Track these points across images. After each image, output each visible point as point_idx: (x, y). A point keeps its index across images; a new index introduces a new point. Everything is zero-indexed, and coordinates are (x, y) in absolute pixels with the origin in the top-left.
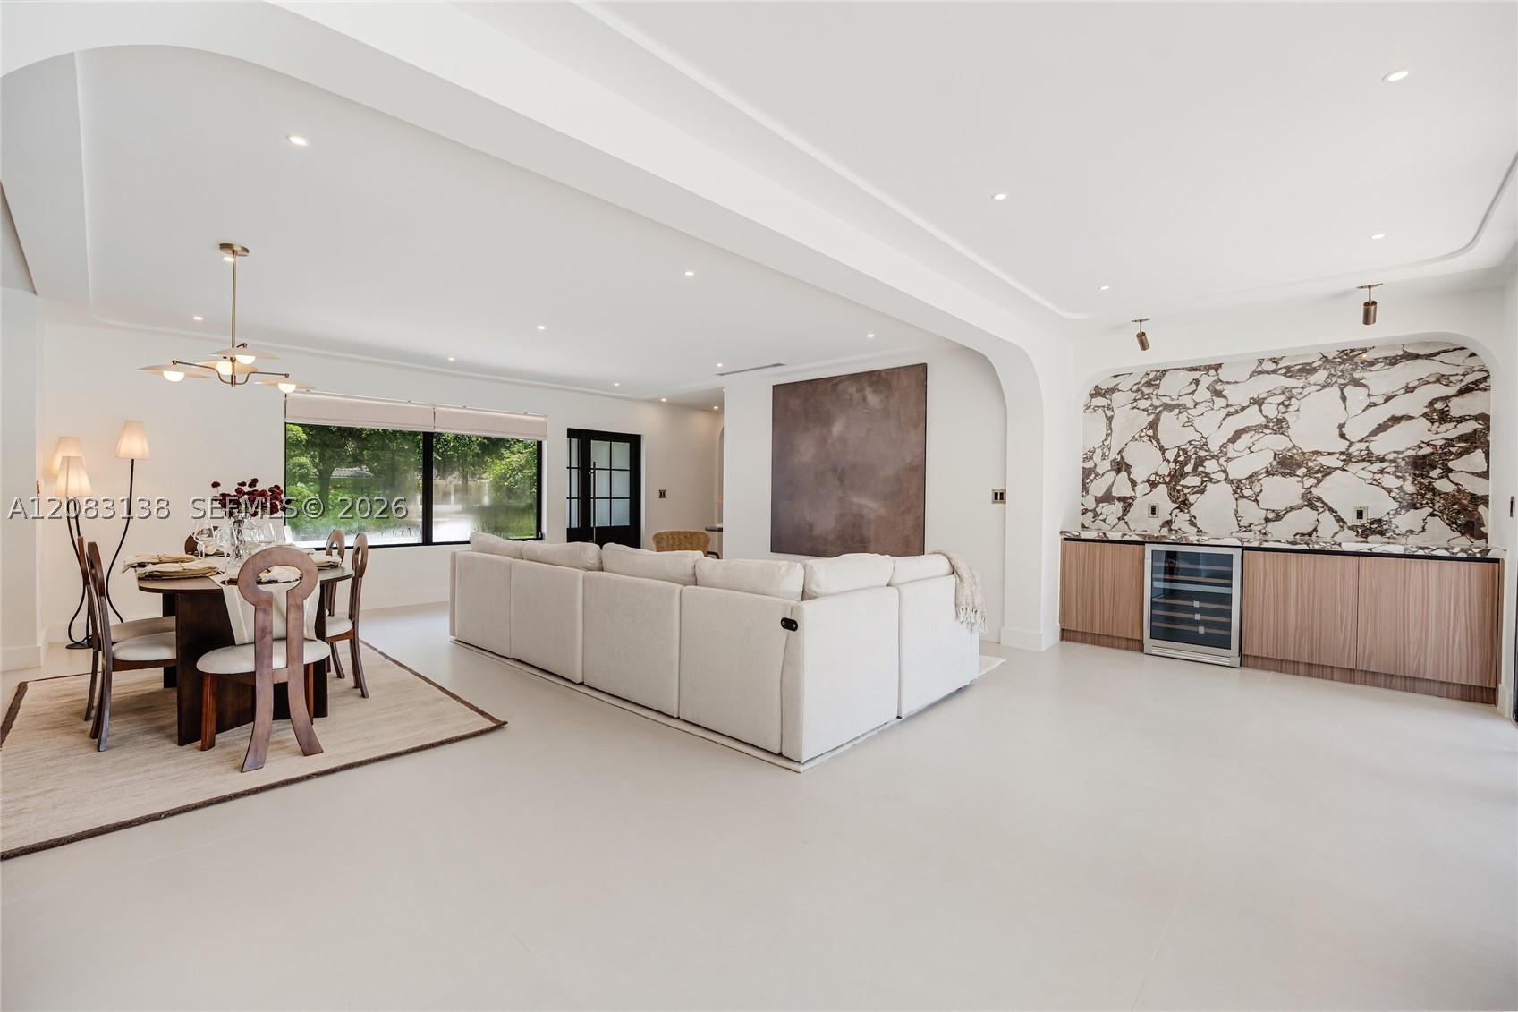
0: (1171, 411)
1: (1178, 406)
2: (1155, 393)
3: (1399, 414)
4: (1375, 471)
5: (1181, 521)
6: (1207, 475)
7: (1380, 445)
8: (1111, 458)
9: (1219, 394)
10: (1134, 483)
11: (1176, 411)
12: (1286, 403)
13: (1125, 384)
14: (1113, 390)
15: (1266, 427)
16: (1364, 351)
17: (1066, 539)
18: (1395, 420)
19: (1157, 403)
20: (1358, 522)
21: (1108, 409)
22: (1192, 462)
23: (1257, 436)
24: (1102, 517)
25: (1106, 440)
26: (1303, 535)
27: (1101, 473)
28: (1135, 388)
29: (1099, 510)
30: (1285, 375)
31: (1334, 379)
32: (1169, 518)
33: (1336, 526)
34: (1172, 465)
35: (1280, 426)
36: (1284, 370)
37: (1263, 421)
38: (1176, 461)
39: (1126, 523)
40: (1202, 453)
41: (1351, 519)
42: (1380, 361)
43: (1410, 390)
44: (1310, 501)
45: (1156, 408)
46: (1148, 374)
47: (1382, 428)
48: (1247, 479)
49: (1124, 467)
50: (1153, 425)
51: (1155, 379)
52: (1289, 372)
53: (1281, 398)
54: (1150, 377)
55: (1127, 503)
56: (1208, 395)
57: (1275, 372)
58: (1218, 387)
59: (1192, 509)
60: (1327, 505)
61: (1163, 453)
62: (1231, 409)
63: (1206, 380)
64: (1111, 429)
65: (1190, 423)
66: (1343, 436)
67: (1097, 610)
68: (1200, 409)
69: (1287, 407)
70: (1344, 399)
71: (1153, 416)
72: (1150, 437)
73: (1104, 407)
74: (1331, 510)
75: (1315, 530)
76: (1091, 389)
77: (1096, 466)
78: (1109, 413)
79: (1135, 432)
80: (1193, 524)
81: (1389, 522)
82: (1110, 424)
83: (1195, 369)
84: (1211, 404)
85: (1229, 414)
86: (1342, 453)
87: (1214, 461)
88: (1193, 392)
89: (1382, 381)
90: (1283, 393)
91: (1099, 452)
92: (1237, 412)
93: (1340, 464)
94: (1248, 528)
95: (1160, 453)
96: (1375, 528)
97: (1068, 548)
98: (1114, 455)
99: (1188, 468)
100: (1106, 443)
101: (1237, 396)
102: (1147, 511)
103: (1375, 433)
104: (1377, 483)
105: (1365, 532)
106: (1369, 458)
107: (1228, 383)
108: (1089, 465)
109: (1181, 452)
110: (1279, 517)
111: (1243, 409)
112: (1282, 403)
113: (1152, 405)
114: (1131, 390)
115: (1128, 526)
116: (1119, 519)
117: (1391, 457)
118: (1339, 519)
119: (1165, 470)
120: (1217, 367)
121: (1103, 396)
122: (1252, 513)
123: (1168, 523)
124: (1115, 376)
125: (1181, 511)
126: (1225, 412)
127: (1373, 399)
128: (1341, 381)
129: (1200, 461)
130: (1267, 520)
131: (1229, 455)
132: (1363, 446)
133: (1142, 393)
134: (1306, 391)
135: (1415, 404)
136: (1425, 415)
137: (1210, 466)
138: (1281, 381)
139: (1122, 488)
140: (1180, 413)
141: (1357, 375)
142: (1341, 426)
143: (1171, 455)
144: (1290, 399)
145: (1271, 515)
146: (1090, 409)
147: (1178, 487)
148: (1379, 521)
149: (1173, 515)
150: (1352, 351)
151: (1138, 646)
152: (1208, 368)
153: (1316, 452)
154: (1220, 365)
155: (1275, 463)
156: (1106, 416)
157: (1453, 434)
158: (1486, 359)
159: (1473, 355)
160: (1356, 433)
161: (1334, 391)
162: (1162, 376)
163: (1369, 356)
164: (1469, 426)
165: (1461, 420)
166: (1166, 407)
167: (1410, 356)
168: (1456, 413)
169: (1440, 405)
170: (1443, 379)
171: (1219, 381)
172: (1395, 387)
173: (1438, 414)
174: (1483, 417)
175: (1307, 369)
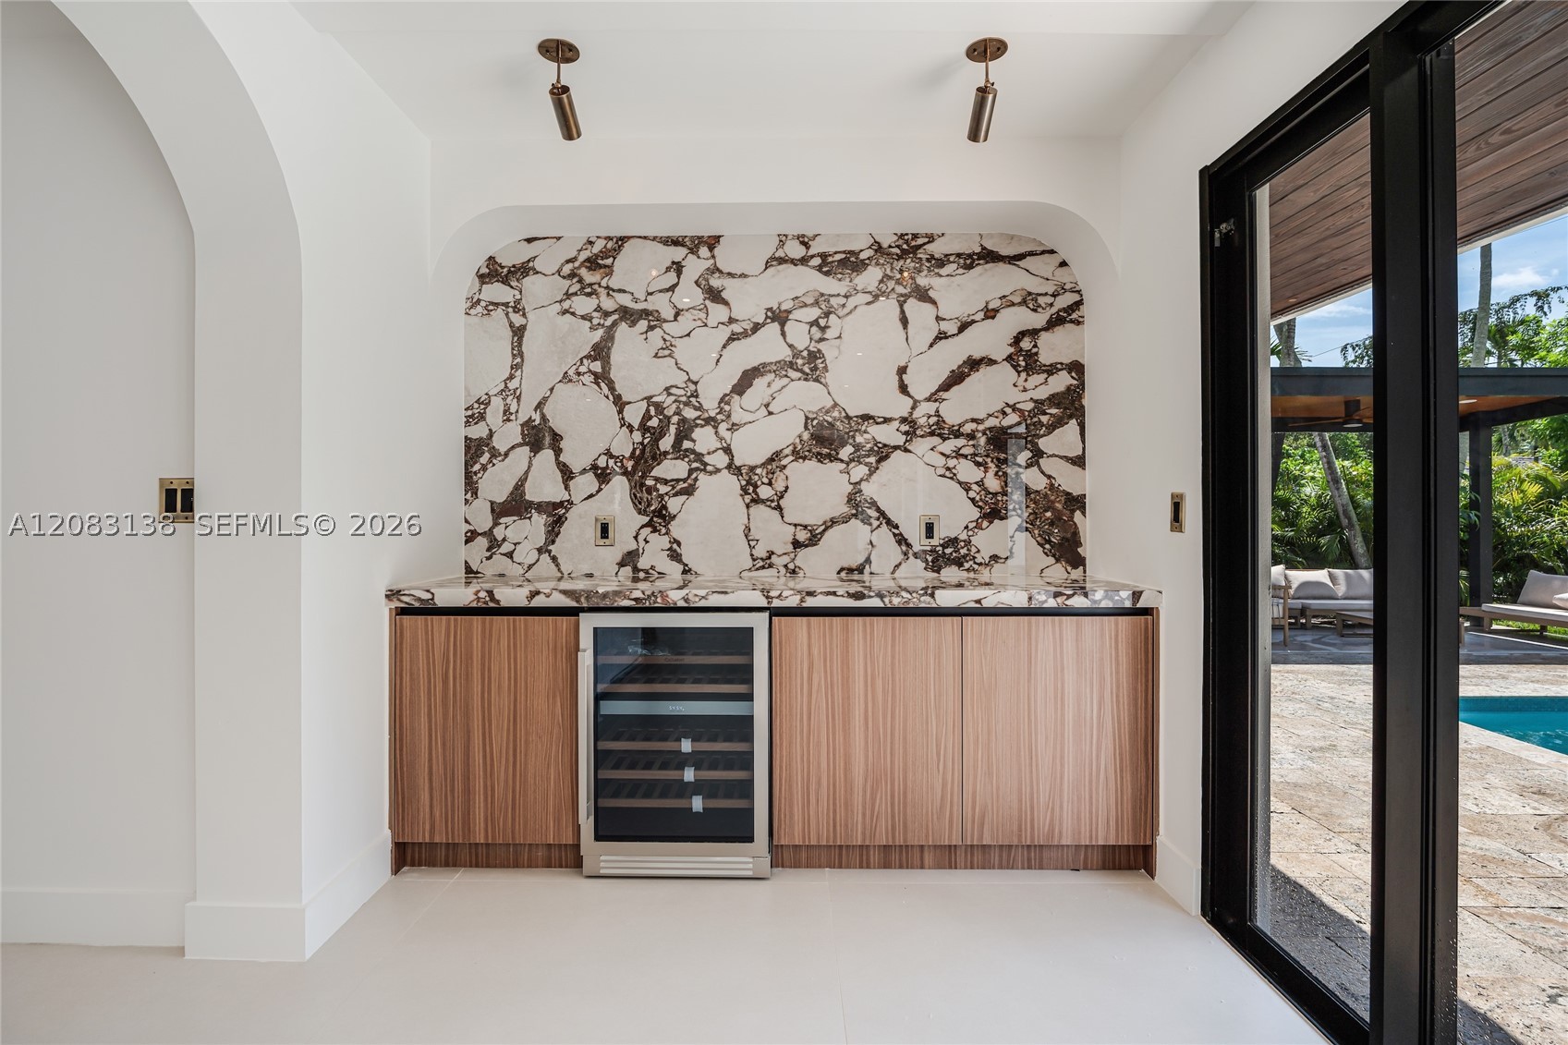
0: (633, 324)
1: (646, 313)
2: (604, 283)
3: (977, 355)
4: (948, 453)
5: (654, 553)
6: (699, 457)
7: (956, 408)
8: (523, 418)
9: (715, 296)
10: (567, 474)
11: (643, 324)
12: (823, 323)
13: (549, 259)
14: (524, 270)
15: (791, 365)
16: (931, 238)
17: (403, 612)
18: (974, 364)
19: (608, 304)
20: (927, 545)
21: (516, 310)
22: (673, 429)
23: (779, 383)
24: (506, 548)
25: (511, 377)
26: (850, 571)
27: (503, 450)
28: (567, 269)
29: (499, 533)
30: (819, 268)
31: (891, 284)
32: (633, 546)
33: (895, 552)
34: (637, 436)
35: (811, 365)
36: (817, 261)
37: (785, 354)
38: (644, 428)
39: (554, 559)
40: (690, 413)
41: (918, 541)
42: (952, 259)
43: (990, 314)
44: (857, 506)
45: (607, 314)
46: (591, 243)
47: (956, 379)
48: (763, 465)
49: (547, 440)
50: (601, 352)
51: (605, 253)
52: (827, 265)
53: (814, 313)
54: (596, 249)
55: (556, 515)
56: (697, 296)
57: (804, 261)
58: (716, 282)
59: (673, 526)
60: (882, 514)
61: (620, 412)
62: (737, 328)
63: (695, 266)
64: (521, 354)
65: (667, 350)
66: (904, 389)
67: (479, 785)
68: (686, 322)
69: (823, 329)
70: (904, 321)
71: (600, 332)
72: (595, 374)
73: (506, 305)
74: (889, 522)
75: (868, 561)
76: (480, 262)
77: (491, 434)
78: (518, 320)
79: (568, 364)
80: (675, 556)
81: (968, 543)
82: (520, 345)
83: (676, 242)
84: (703, 315)
85: (733, 338)
86: (904, 420)
87: (709, 430)
88: (672, 288)
89: (957, 295)
90: (816, 303)
91: (497, 403)
92: (745, 334)
93: (900, 440)
94: (767, 562)
95: (614, 409)
96: (948, 555)
97: (407, 634)
98: (527, 411)
99: (666, 443)
100: (512, 385)
101: (748, 301)
102: (592, 532)
103: (946, 386)
104: (950, 474)
105: (937, 561)
106: (940, 430)
107: (729, 274)
108: (478, 431)
109: (652, 409)
110: (814, 540)
111: (756, 327)
112: (815, 323)
113: (598, 309)
114: (559, 272)
115: (558, 565)
116: (540, 551)
117: (968, 428)
118: (901, 540)
119: (624, 445)
120: (713, 242)
121: (505, 281)
122: (773, 532)
123: (630, 559)
124: (529, 241)
125: (655, 530)
126: (725, 333)
127: (944, 326)
128: (900, 289)
129: (685, 431)
130: (797, 544)
131: (735, 419)
132: (929, 408)
133: (581, 281)
134: (851, 302)
135: (992, 339)
136: (1009, 358)
137: (704, 439)
138: (809, 280)
139: (545, 486)
140: (651, 328)
141: (922, 281)
142: (902, 371)
143: (634, 415)
144: (827, 315)
145: (803, 536)
146: (479, 309)
147: (650, 482)
148: (953, 542)
149: (641, 538)
150: (915, 236)
151: (569, 859)
152: (695, 244)
153: (866, 418)
154: (717, 239)
155: (806, 436)
156: (511, 325)
157: (1042, 393)
158: (1079, 273)
159: (1063, 264)
160: (922, 384)
161: (888, 307)
162: (618, 249)
163: (937, 249)
164: (1061, 382)
165: (1051, 370)
166: (628, 315)
167: (990, 256)
168: (1045, 358)
169: (1026, 344)
170: (1029, 300)
171: (715, 270)
172: (972, 307)
173: (1024, 359)
174: (1077, 368)
175: (851, 263)
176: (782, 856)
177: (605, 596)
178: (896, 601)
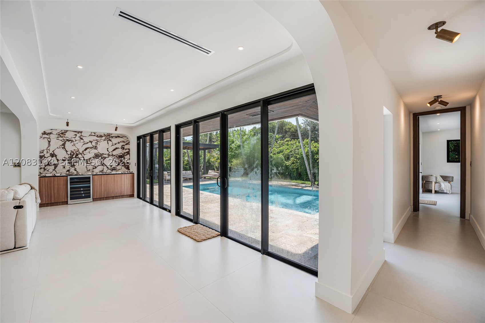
0: (69, 141)
1: (71, 140)
2: (64, 136)
3: (117, 147)
4: (113, 158)
5: (72, 170)
6: (79, 158)
7: (114, 153)
8: (50, 153)
9: (82, 139)
10: (58, 160)
11: (70, 142)
12: (97, 143)
13: (55, 132)
14: (51, 133)
15: (93, 147)
16: (112, 134)
17: (40, 177)
18: (117, 148)
19: (65, 139)
20: (111, 168)
21: (49, 138)
23: (91, 150)
24: (47, 170)
25: (48, 147)
26: (101, 171)
27: (46, 157)
28: (58, 134)
29: (46, 168)
30: (97, 137)
31: (106, 139)
32: (69, 169)
34: (69, 156)
35: (96, 148)
36: (96, 136)
37: (92, 146)
38: (70, 154)
39: (56, 171)
40: (78, 153)
41: (109, 167)
42: (114, 137)
43: (119, 143)
45: (64, 140)
46: (62, 131)
47: (114, 150)
48: (89, 159)
49: (54, 156)
50: (64, 145)
51: (64, 132)
52: (97, 136)
53: (96, 142)
54: (63, 132)
55: (56, 166)
56: (79, 139)
57: (94, 136)
58: (82, 137)
59: (75, 167)
60: (105, 165)
61: (67, 152)
62: (85, 143)
63: (78, 135)
64: (50, 144)
65: (74, 145)
66: (108, 151)
68: (77, 142)
69: (97, 144)
70: (108, 143)
71: (63, 142)
72: (63, 148)
73: (47, 138)
74: (106, 166)
75: (103, 170)
76: (42, 132)
77: (44, 155)
78: (49, 140)
79: (58, 146)
80: (75, 170)
81: (116, 168)
82: (50, 143)
83: (76, 132)
84: (80, 141)
85: (84, 144)
86: (108, 154)
87: (81, 155)
88: (75, 137)
89: (115, 141)
90: (96, 140)
91: (45, 151)
92: (86, 144)
93: (107, 156)
94: (89, 170)
95: (66, 152)
96: (114, 169)
97: (41, 180)
98: (51, 152)
99: (74, 156)
100: (48, 148)
101: (86, 140)
102: (62, 167)
103: (113, 151)
105: (112, 170)
106: (113, 155)
107: (84, 136)
108: (42, 154)
109: (72, 152)
110: (96, 168)
111: (88, 143)
112: (96, 143)
113: (63, 139)
114: (56, 134)
115: (56, 172)
116: (53, 170)
117: (116, 155)
118: (107, 168)
119: (67, 156)
120: (81, 132)
121: (47, 135)
122: (90, 167)
123: (68, 171)
124: (51, 130)
125: (72, 167)
126: (83, 143)
127: (113, 144)
128: (107, 140)
129: (77, 155)
130: (93, 168)
131: (84, 154)
132: (111, 153)
133: (60, 135)
134: (101, 141)
135: (119, 146)
136: (121, 148)
137: (80, 156)
138: (95, 138)
140: (72, 142)
141: (110, 139)
142: (108, 149)
143: (69, 153)
144: (98, 142)
145: (94, 167)
146: (42, 138)
148: (114, 168)
149: (70, 168)
150: (109, 134)
151: (66, 203)
152: (79, 132)
153: (103, 154)
154: (82, 132)
155: (95, 156)
156: (48, 141)
157: (125, 152)
158: (129, 139)
159: (127, 138)
160: (110, 150)
161: (106, 141)
162: (66, 132)
163: (112, 135)
164: (127, 150)
165: (126, 149)
166: (67, 140)
167: (119, 137)
168: (125, 148)
169: (123, 146)
170: (123, 142)
171: (82, 136)
172: (117, 142)
173: (123, 148)
174: (129, 149)
175: (101, 136)
176: (95, 200)
177: (71, 174)
178: (107, 173)
